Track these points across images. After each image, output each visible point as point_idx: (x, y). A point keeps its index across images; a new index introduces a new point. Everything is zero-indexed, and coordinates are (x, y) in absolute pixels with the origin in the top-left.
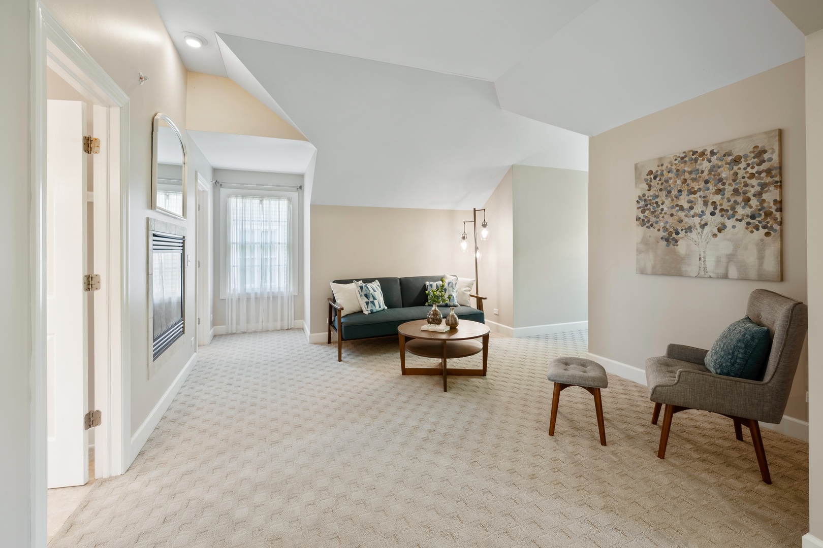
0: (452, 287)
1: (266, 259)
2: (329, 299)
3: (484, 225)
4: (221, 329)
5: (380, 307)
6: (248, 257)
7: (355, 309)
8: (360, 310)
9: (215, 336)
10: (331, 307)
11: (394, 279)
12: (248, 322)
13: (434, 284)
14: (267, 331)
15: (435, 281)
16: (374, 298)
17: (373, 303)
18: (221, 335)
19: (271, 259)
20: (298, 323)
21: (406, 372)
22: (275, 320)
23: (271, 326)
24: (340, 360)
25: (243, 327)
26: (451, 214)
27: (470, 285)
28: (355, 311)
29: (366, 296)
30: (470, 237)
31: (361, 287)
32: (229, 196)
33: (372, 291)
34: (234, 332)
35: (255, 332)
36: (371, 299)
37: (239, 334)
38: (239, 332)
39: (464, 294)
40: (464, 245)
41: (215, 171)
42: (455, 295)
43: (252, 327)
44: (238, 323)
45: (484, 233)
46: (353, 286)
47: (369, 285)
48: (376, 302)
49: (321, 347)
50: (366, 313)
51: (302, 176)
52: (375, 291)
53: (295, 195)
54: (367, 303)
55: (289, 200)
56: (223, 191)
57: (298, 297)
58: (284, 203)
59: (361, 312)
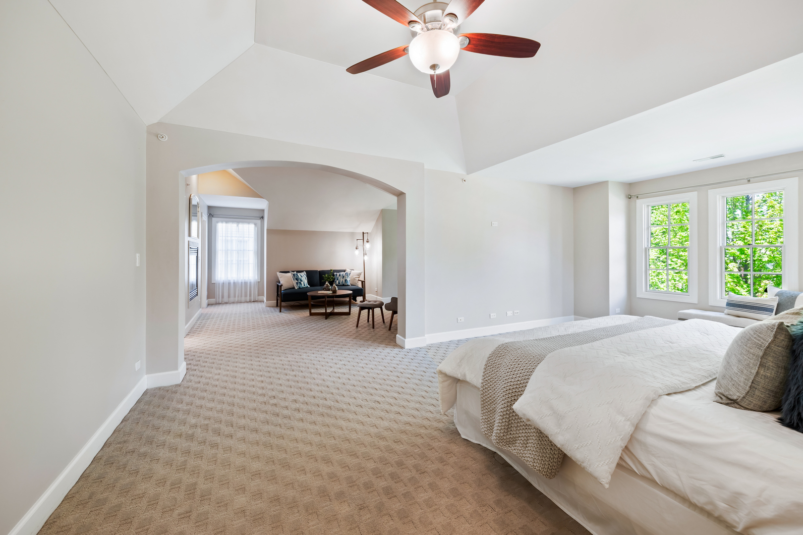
0: (347, 275)
1: (241, 260)
2: (277, 282)
3: (368, 242)
4: (212, 301)
5: (304, 285)
6: (229, 259)
7: (290, 286)
8: (293, 286)
9: (208, 305)
10: (278, 286)
11: (316, 271)
12: (229, 297)
13: (338, 274)
14: (241, 302)
15: (338, 272)
16: (301, 281)
17: (300, 283)
18: (212, 305)
19: (244, 260)
20: (260, 298)
21: (311, 314)
22: (246, 296)
23: (243, 299)
24: (280, 312)
25: (226, 299)
26: (352, 234)
27: (359, 275)
28: (290, 287)
29: (297, 279)
30: (360, 248)
31: (294, 275)
32: (218, 222)
33: (300, 277)
34: (220, 302)
35: (233, 303)
36: (300, 281)
37: (223, 304)
38: (223, 303)
39: (355, 279)
40: (357, 252)
41: (209, 207)
42: (348, 279)
43: (232, 299)
44: (223, 297)
45: (367, 246)
46: (289, 274)
47: (299, 274)
48: (302, 283)
49: (272, 309)
50: (296, 288)
51: (263, 211)
52: (302, 277)
53: (259, 222)
54: (297, 283)
55: (255, 224)
56: (214, 219)
57: (260, 283)
58: (252, 226)
59: (294, 288)
